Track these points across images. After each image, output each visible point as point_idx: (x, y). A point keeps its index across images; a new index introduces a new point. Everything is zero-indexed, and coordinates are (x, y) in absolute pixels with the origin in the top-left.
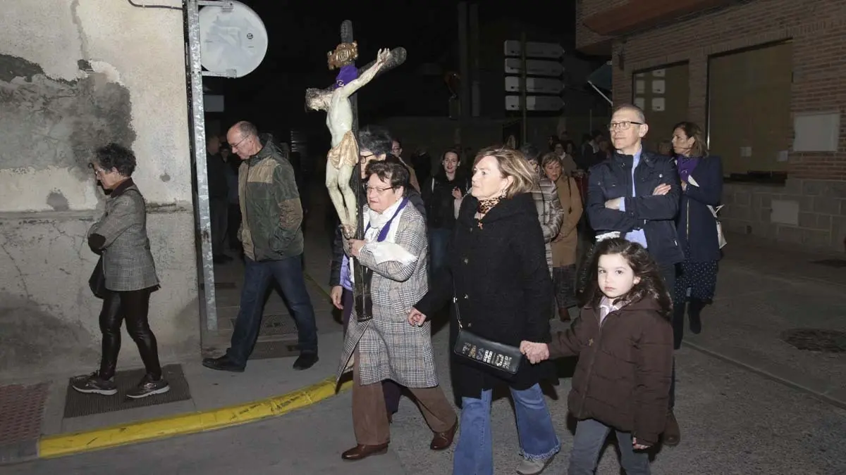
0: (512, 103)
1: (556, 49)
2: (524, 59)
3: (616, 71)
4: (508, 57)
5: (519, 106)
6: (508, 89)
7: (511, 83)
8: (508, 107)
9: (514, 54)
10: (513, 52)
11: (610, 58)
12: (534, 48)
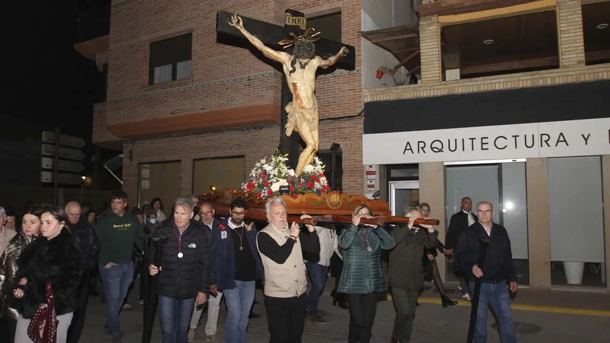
0: (46, 177)
1: (80, 142)
2: (57, 146)
3: (126, 162)
4: (45, 143)
5: (52, 180)
6: (44, 166)
7: (46, 162)
8: (44, 180)
9: (50, 142)
10: (49, 140)
11: (122, 153)
12: (64, 139)
